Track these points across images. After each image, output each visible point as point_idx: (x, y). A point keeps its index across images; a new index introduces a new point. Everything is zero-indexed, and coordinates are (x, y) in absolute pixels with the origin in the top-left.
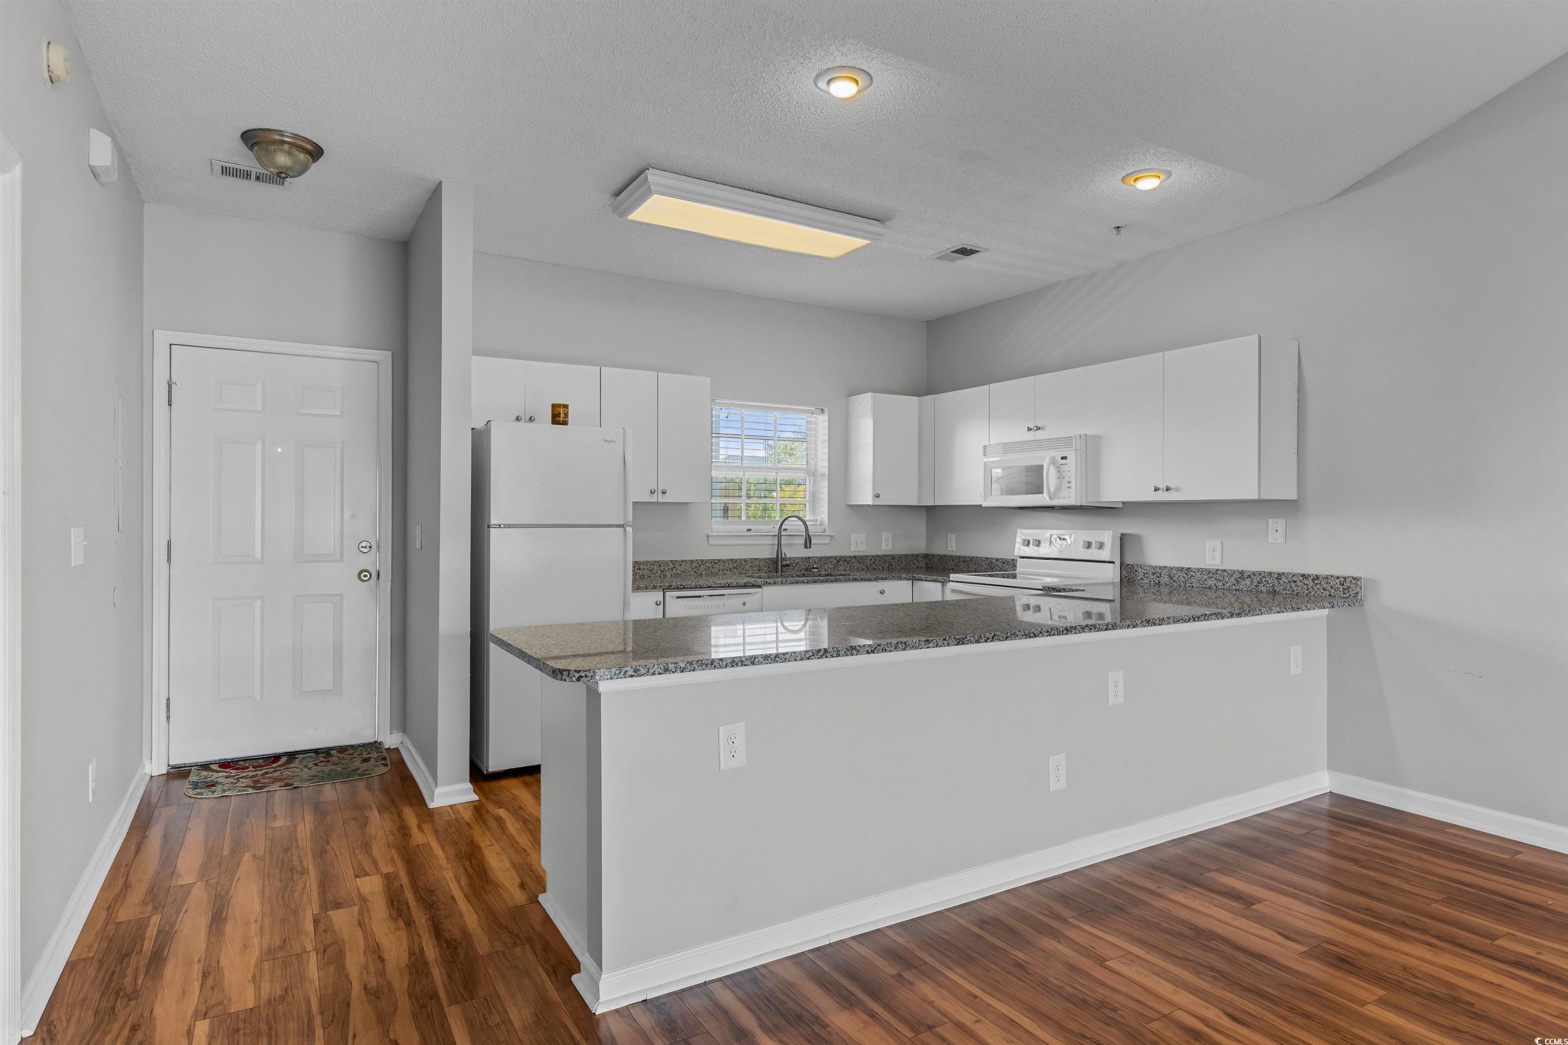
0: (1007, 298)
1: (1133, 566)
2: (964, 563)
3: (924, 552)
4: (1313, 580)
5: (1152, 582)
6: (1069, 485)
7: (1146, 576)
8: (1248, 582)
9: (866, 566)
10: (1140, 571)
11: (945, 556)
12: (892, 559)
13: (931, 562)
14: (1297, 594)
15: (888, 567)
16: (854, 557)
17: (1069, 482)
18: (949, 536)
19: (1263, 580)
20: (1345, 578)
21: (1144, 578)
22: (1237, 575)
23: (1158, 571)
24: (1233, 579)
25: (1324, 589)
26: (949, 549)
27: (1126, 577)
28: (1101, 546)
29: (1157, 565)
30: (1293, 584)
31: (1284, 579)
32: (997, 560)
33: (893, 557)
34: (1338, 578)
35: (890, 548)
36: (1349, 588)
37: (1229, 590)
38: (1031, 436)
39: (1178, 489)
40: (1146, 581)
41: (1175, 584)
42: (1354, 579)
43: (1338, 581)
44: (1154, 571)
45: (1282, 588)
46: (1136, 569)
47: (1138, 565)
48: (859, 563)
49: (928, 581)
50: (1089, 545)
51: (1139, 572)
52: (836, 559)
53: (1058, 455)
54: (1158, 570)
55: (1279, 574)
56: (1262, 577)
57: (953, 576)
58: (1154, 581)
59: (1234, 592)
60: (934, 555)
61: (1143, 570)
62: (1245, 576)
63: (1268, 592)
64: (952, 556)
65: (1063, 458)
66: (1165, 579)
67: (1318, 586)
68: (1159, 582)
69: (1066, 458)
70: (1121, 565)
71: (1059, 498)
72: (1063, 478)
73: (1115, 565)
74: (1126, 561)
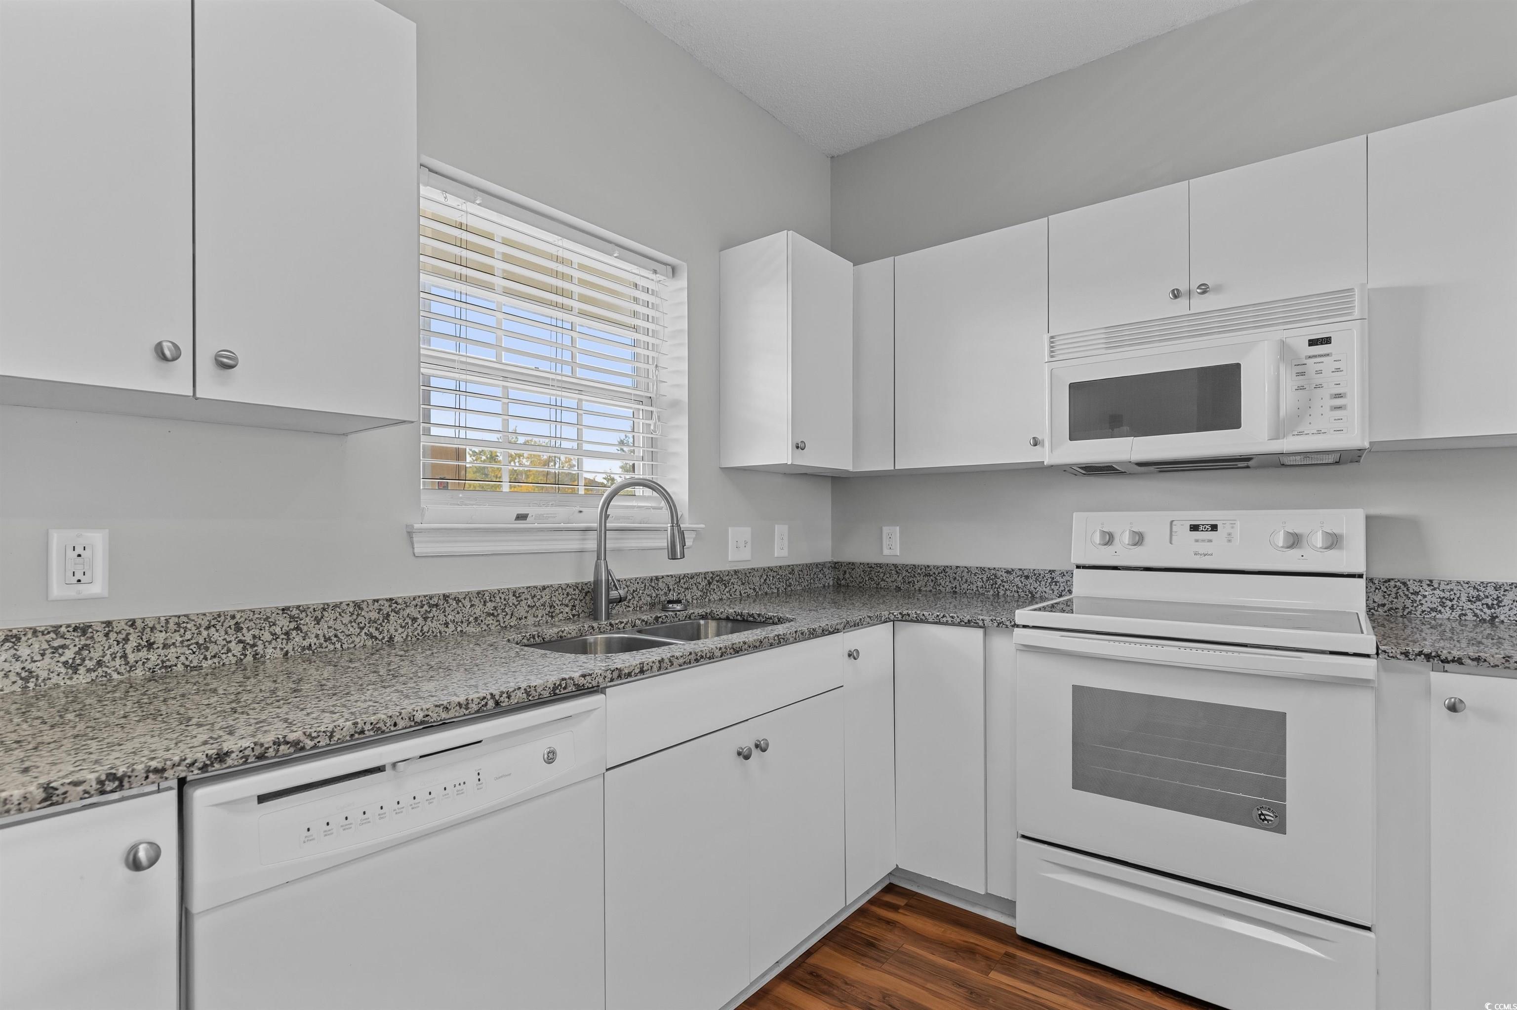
0: (1026, 85)
1: (1404, 584)
2: (926, 579)
3: (828, 558)
5: (1470, 617)
6: (1338, 402)
7: (1449, 603)
9: (754, 589)
10: (1426, 593)
11: (880, 566)
12: (790, 574)
13: (847, 576)
15: (785, 589)
16: (736, 572)
17: (1339, 396)
18: (886, 530)
21: (1440, 608)
26: (886, 552)
27: (1384, 605)
28: (1334, 541)
29: (1485, 580)
32: (1008, 572)
33: (792, 569)
35: (785, 553)
38: (1181, 307)
40: (1447, 613)
44: (1475, 593)
46: (1413, 587)
47: (1421, 581)
48: (743, 584)
49: (946, 624)
50: (1295, 541)
51: (1425, 596)
52: (705, 578)
53: (1299, 338)
54: (1490, 590)
57: (1022, 615)
58: (1476, 615)
60: (853, 564)
61: (1437, 592)
64: (895, 566)
65: (1313, 343)
68: (1493, 618)
69: (1327, 341)
70: (1370, 580)
71: (1300, 434)
72: (1318, 386)
73: (1362, 582)
74: (1381, 572)
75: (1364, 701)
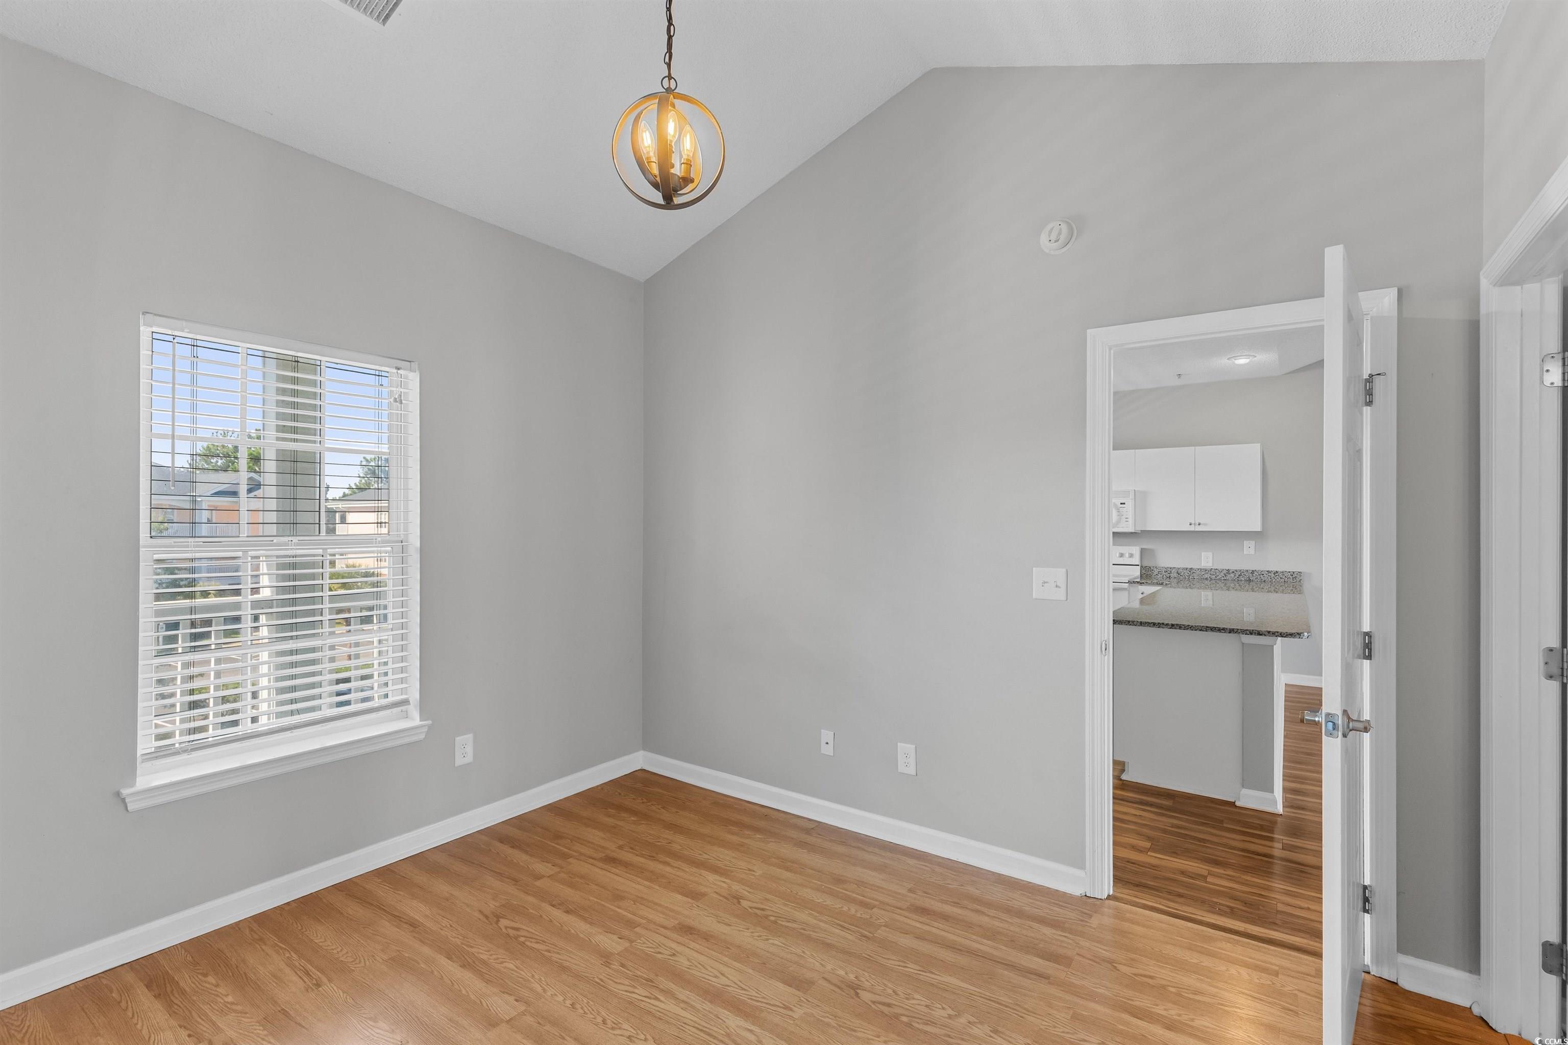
1: (1150, 567)
4: (1274, 574)
5: (1165, 576)
6: (1127, 520)
7: (1160, 571)
8: (1232, 575)
10: (1155, 570)
14: (1264, 581)
17: (1127, 518)
19: (1242, 574)
20: (1293, 572)
21: (1157, 572)
22: (1225, 572)
23: (1169, 571)
24: (1222, 574)
25: (1281, 578)
27: (1144, 571)
28: (1131, 556)
30: (1261, 576)
31: (1256, 573)
34: (1289, 572)
36: (1295, 577)
37: (1220, 580)
39: (1205, 524)
40: (1159, 574)
41: (1181, 577)
42: (1299, 572)
43: (1289, 574)
44: (1165, 570)
45: (1254, 578)
46: (1152, 569)
47: (1154, 566)
50: (1122, 555)
53: (1118, 502)
54: (1169, 569)
55: (1253, 571)
56: (1241, 573)
59: (1223, 581)
61: (1158, 569)
62: (1231, 572)
63: (1245, 580)
65: (1121, 504)
66: (1174, 575)
67: (1277, 577)
68: (1170, 576)
69: (1124, 504)
70: (1141, 567)
71: (1118, 527)
72: (1123, 515)
73: (1139, 568)
74: (1145, 564)
75: (1126, 593)
